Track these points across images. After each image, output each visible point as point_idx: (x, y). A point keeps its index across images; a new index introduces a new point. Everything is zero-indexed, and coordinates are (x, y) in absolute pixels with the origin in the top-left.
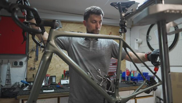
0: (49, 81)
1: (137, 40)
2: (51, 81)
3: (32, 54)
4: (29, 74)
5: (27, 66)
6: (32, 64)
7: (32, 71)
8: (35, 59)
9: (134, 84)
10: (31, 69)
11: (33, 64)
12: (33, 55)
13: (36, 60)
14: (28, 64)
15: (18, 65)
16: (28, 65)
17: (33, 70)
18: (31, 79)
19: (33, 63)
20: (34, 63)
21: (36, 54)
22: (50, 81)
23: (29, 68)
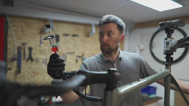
3: (12, 65)
13: (17, 72)
20: (15, 77)
21: (18, 64)
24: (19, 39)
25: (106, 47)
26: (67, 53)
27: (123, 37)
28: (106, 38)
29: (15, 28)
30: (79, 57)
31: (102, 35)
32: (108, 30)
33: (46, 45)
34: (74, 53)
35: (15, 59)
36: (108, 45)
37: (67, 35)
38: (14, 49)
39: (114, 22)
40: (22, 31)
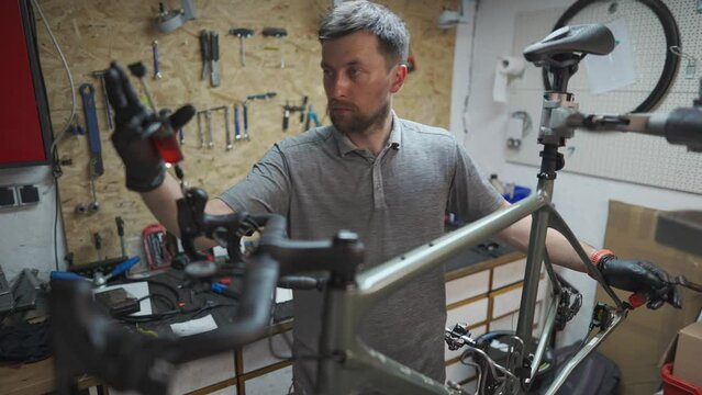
0: (165, 250)
1: (506, 63)
2: (172, 249)
3: (71, 149)
4: (75, 231)
5: (58, 202)
6: (78, 189)
7: (86, 219)
8: (88, 168)
9: (491, 248)
10: (79, 211)
11: (85, 191)
12: (76, 151)
13: (93, 172)
14: (61, 193)
15: (16, 204)
16: (63, 196)
17: (89, 215)
18: (86, 249)
19: (83, 184)
20: (87, 187)
21: (89, 144)
22: (168, 248)
23: (67, 209)
24: (80, 59)
25: (347, 114)
26: (251, 98)
27: (400, 73)
28: (343, 83)
29: (58, 20)
30: (292, 110)
31: (331, 74)
32: (348, 59)
33: (174, 76)
34: (271, 95)
35: (80, 131)
36: (351, 106)
37: (244, 32)
38: (69, 94)
39: (367, 27)
40: (84, 28)
